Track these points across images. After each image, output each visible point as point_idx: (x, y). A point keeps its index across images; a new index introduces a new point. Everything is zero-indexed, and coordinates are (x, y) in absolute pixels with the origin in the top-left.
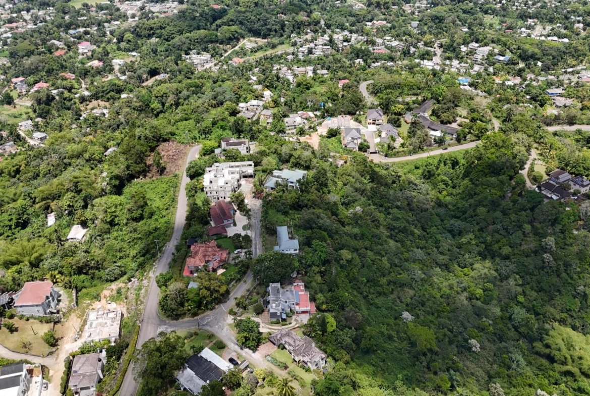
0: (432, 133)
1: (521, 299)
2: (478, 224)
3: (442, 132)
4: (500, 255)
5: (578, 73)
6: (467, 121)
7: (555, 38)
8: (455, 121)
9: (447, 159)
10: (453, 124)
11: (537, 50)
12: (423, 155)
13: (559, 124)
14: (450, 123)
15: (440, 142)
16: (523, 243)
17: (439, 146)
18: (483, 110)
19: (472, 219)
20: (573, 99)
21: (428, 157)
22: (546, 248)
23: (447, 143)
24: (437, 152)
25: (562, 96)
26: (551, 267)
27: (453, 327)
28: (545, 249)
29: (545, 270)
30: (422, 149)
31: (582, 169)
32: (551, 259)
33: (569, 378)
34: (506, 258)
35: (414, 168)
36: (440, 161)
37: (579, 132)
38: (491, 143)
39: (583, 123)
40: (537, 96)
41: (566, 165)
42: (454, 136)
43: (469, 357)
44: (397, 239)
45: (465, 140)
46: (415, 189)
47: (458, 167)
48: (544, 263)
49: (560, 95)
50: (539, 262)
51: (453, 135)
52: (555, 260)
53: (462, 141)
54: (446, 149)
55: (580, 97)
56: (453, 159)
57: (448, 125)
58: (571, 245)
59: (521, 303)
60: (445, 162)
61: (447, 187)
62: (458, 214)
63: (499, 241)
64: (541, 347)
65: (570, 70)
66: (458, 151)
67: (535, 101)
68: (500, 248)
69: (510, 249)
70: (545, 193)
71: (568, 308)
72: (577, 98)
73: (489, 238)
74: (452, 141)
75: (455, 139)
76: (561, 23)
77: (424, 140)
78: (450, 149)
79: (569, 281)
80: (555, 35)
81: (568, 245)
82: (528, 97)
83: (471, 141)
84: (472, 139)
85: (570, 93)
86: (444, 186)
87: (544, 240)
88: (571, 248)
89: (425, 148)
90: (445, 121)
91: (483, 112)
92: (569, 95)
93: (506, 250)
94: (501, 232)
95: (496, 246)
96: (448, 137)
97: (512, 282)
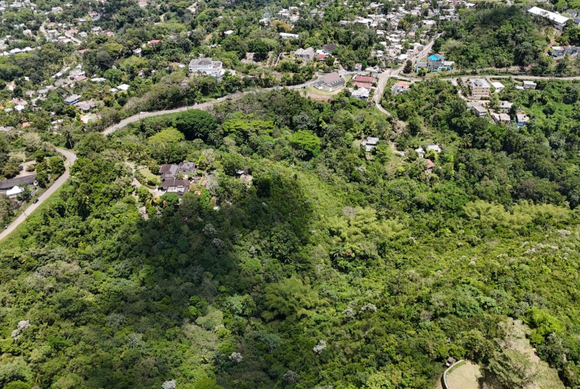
0: (9, 192)
1: (223, 288)
2: (141, 252)
3: (20, 186)
4: (181, 265)
5: (68, 75)
6: (34, 162)
7: (17, 50)
8: (21, 169)
9: (51, 211)
10: (21, 172)
11: (15, 67)
12: (20, 220)
13: (108, 126)
14: (18, 173)
15: (26, 198)
16: (191, 243)
17: (28, 202)
18: (41, 144)
19: (132, 251)
20: (92, 99)
21: (27, 220)
22: (210, 235)
23: (33, 194)
24: (31, 209)
25: (82, 101)
26: (224, 247)
27: (204, 358)
28: (209, 237)
29: (221, 252)
30: (13, 215)
31: (176, 156)
32: (220, 241)
33: (304, 320)
34: (187, 265)
35: (22, 239)
36: (45, 216)
37: (131, 126)
38: (87, 172)
39: (126, 117)
40: (62, 109)
41: (163, 158)
42: (35, 184)
43: (239, 370)
44: (84, 322)
45: (48, 182)
46: (47, 260)
47: (66, 212)
48: (217, 247)
49: (80, 100)
50: (214, 250)
51: (33, 183)
52: (222, 239)
53: (47, 185)
54: (37, 201)
55: (96, 96)
56: (56, 207)
57: (18, 176)
58: (223, 220)
59: (225, 292)
60: (50, 215)
61: (77, 237)
62: (114, 255)
63: (171, 254)
64: (268, 314)
65: (59, 74)
66: (52, 196)
67: (62, 114)
68: (176, 260)
69: (185, 255)
70: (171, 191)
71: (256, 269)
72: (95, 97)
73: (161, 258)
74: (37, 190)
75: (38, 187)
76: (8, 34)
77: (8, 204)
78: (42, 199)
79: (241, 248)
80: (14, 47)
81: (221, 222)
82: (53, 113)
83: (55, 180)
84: (55, 178)
85: (86, 95)
86: (75, 238)
87: (203, 230)
88: (225, 223)
89: (15, 212)
90: (12, 174)
91: (43, 147)
92: (87, 97)
93: (183, 258)
94: (166, 246)
95: (171, 260)
96: (31, 188)
97: (207, 281)
